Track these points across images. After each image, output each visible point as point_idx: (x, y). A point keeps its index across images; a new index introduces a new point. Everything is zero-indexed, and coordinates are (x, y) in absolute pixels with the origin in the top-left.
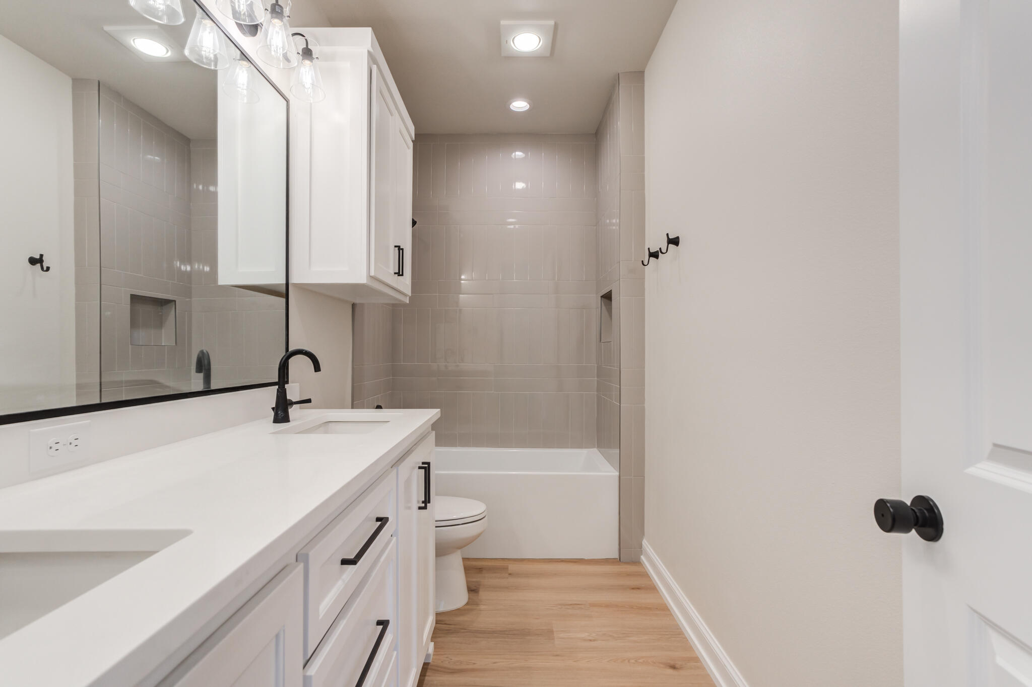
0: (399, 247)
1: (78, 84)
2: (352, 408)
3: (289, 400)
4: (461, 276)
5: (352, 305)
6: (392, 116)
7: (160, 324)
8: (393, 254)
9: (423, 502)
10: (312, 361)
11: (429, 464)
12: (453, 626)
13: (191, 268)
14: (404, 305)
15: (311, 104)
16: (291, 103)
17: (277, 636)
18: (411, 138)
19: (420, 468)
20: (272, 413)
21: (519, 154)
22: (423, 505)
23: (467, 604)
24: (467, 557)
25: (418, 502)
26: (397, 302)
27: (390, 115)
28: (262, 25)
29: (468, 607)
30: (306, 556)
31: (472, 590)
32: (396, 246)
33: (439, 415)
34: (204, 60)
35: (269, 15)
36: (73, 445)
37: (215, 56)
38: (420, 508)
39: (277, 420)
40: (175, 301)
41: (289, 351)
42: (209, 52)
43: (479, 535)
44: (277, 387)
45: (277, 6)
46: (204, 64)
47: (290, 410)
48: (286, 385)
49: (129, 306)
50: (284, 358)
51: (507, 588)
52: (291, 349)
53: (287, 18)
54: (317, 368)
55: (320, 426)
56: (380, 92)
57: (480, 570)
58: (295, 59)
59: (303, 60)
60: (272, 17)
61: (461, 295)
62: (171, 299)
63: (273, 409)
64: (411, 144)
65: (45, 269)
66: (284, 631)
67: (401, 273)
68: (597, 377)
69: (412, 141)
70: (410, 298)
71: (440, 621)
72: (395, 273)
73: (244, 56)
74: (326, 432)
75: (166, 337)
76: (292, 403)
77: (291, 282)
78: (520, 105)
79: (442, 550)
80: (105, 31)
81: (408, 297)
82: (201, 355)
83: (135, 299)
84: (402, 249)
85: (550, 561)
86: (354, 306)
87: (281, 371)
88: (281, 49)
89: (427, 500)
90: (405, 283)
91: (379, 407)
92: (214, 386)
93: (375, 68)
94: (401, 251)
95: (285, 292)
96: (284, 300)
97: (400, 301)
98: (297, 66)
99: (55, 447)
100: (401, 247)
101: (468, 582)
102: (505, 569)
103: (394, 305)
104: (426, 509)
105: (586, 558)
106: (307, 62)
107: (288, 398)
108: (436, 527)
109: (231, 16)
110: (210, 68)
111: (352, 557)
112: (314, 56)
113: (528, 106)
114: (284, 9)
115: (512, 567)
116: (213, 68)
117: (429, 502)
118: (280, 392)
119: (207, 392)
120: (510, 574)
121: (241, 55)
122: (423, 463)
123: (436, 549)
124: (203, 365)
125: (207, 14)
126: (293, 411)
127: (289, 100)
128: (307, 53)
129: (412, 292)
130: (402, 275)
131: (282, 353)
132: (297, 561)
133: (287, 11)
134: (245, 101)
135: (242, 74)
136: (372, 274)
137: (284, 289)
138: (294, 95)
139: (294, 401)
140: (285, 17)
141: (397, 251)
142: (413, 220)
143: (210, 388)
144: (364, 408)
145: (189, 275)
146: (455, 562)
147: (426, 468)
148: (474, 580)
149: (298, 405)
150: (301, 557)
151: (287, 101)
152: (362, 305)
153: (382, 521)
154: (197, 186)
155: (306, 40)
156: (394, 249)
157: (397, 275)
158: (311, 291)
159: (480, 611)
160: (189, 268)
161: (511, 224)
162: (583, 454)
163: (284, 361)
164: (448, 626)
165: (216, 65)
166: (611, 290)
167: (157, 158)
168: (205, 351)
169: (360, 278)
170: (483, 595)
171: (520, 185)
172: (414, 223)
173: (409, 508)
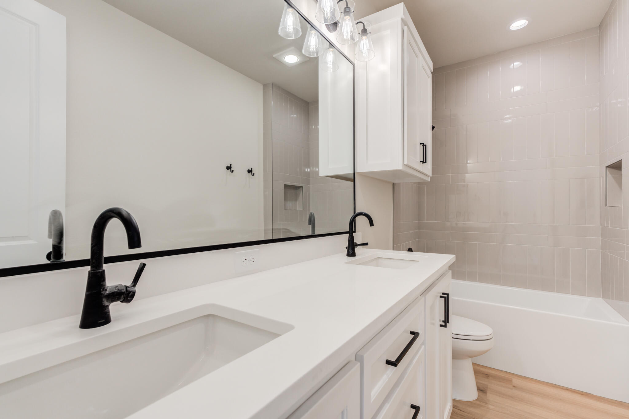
0: (423, 144)
1: (265, 86)
2: (393, 250)
3: (355, 243)
4: (468, 161)
5: (393, 184)
6: (417, 58)
7: (296, 199)
8: (420, 148)
9: (443, 321)
10: (368, 219)
11: (448, 295)
12: (466, 414)
13: (310, 170)
14: (425, 183)
15: (367, 62)
16: (355, 65)
17: (343, 413)
18: (430, 70)
19: (441, 297)
20: (346, 250)
21: (517, 64)
22: (443, 324)
23: (477, 400)
24: (476, 363)
25: (440, 321)
26: (422, 181)
27: (416, 57)
28: (339, 23)
29: (478, 402)
30: (362, 357)
31: (481, 390)
32: (421, 144)
33: (454, 260)
34: (311, 54)
35: (343, 15)
36: (252, 261)
37: (317, 49)
38: (441, 326)
39: (348, 255)
40: (302, 187)
41: (356, 213)
42: (314, 48)
43: (486, 351)
44: (348, 234)
45: (347, 8)
46: (311, 55)
47: (356, 249)
48: (354, 234)
49: (283, 191)
50: (353, 217)
51: (512, 397)
52: (357, 212)
53: (352, 13)
54: (372, 224)
55: (373, 260)
56: (409, 43)
57: (487, 376)
58: (357, 37)
59: (362, 36)
60: (345, 16)
61: (467, 175)
62: (301, 186)
63: (346, 247)
64: (430, 75)
65: (253, 174)
66: (347, 410)
67: (425, 162)
68: (601, 237)
69: (432, 73)
70: (431, 177)
71: (456, 406)
72: (421, 162)
73: (331, 45)
74: (377, 265)
75: (299, 206)
76: (357, 245)
77: (357, 171)
78: (519, 24)
79: (457, 355)
80: (274, 57)
81: (430, 178)
82: (310, 215)
83: (286, 186)
84: (426, 145)
85: (554, 386)
86: (394, 185)
87: (351, 225)
88: (350, 32)
89: (446, 320)
90: (428, 168)
91: (410, 250)
92: (317, 233)
93: (406, 28)
94: (425, 146)
95: (353, 178)
96: (352, 183)
97: (424, 180)
98: (359, 40)
99: (245, 261)
100: (425, 144)
101: (477, 383)
102: (510, 381)
103: (419, 183)
104: (446, 327)
105: (595, 394)
106: (364, 37)
107: (355, 242)
108: (452, 338)
109: (323, 22)
110: (314, 57)
111: (393, 360)
112: (368, 32)
113: (527, 22)
114: (351, 9)
115: (516, 381)
116: (315, 56)
117: (448, 322)
118: (350, 238)
119: (314, 236)
120: (514, 387)
121: (329, 45)
122: (443, 294)
123: (453, 354)
124: (311, 221)
125: (313, 27)
126: (358, 250)
127: (354, 64)
128: (364, 31)
129: (432, 174)
130: (426, 162)
131: (352, 214)
132: (356, 360)
133: (352, 10)
134: (332, 71)
135: (330, 56)
136: (406, 163)
137: (352, 176)
138: (357, 60)
139: (358, 243)
140: (351, 13)
141: (422, 147)
142: (432, 126)
143: (314, 234)
144: (401, 250)
145: (308, 173)
146: (467, 367)
147: (446, 297)
148: (483, 382)
149: (361, 246)
150: (358, 358)
151: (353, 64)
152: (399, 184)
153: (415, 334)
154: (312, 127)
155: (364, 24)
156: (420, 146)
157: (422, 163)
158: (368, 176)
159: (489, 409)
160: (309, 170)
161: (507, 119)
162: (586, 302)
163: (352, 220)
164: (463, 413)
165: (317, 54)
166: (621, 160)
167: (295, 115)
168: (312, 213)
169: (397, 166)
170: (490, 397)
171: (517, 88)
172: (433, 128)
173: (433, 324)
